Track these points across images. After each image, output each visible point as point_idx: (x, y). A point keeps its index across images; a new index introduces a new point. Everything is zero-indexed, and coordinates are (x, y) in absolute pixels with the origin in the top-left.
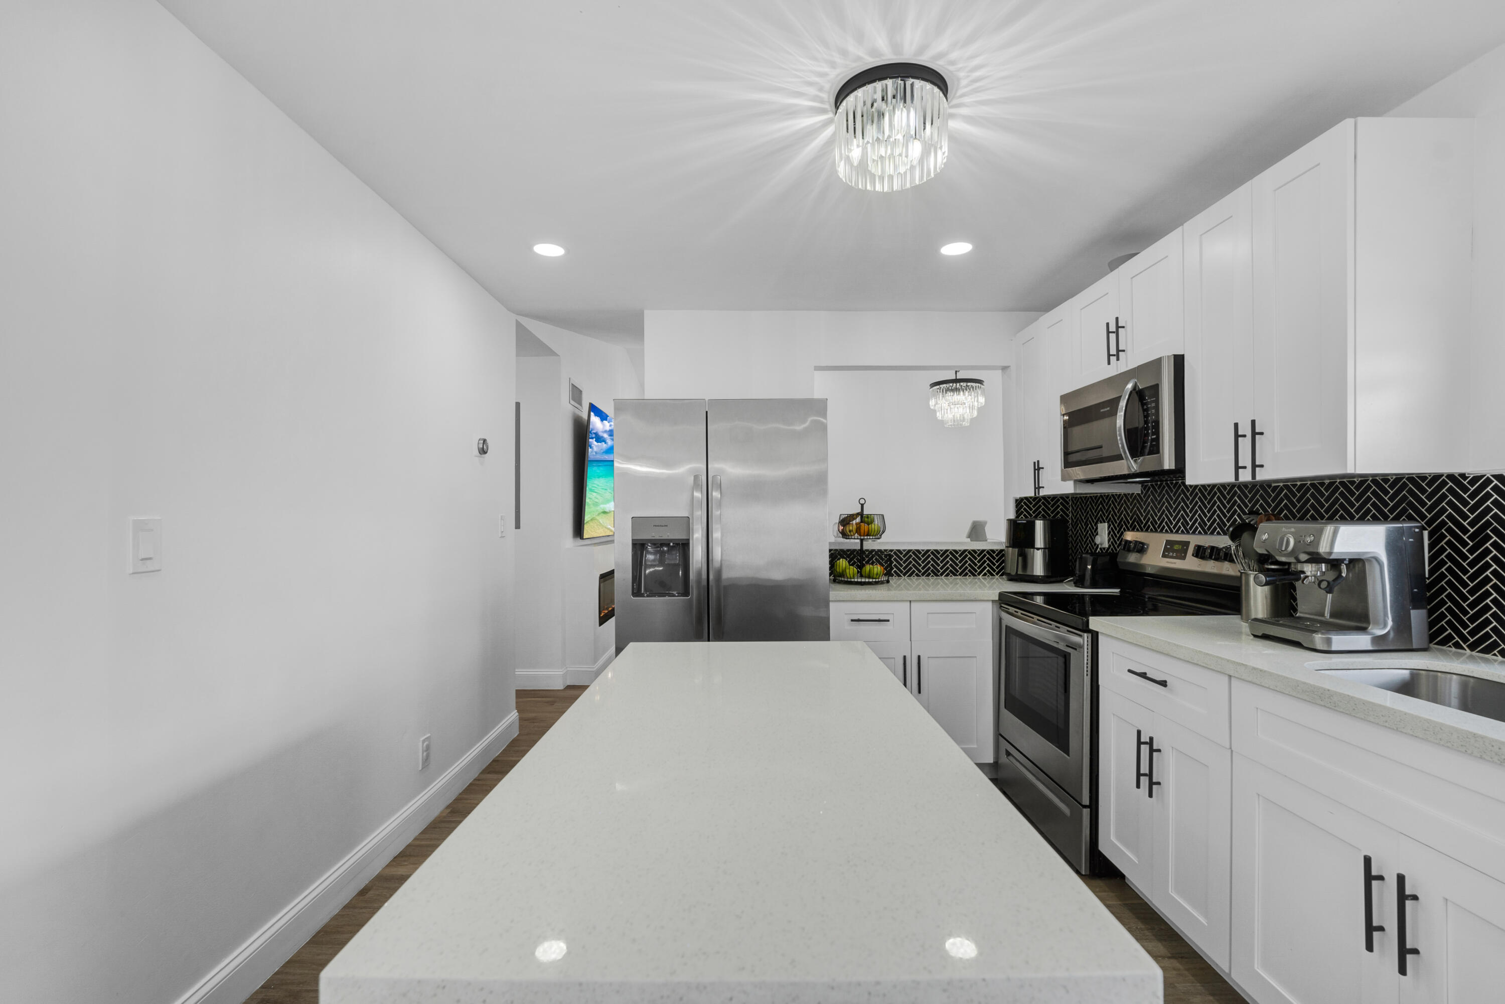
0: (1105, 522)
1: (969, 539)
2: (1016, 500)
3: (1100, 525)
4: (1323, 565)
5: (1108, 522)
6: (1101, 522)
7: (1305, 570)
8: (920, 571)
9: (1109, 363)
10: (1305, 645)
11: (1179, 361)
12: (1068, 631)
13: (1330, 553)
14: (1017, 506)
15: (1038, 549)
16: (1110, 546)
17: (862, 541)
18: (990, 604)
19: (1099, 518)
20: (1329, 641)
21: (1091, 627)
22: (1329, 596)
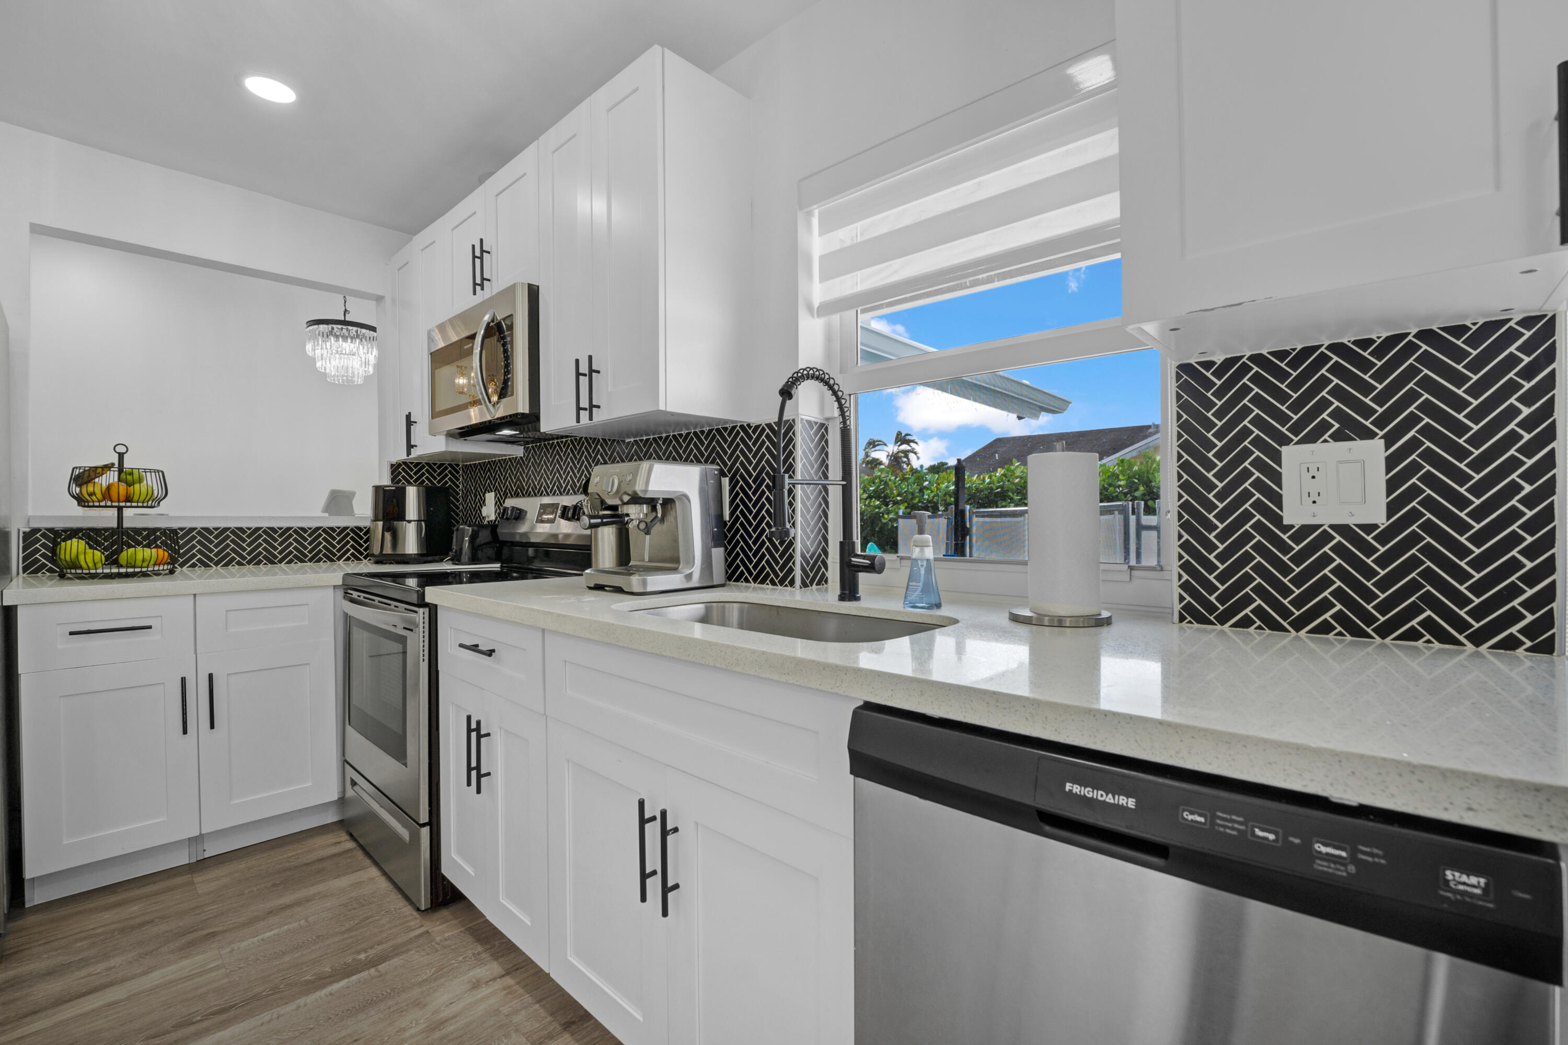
0: (492, 491)
1: (326, 515)
2: (392, 466)
3: (487, 495)
4: (645, 506)
5: (495, 491)
6: (489, 492)
7: (629, 512)
8: (244, 558)
9: (475, 294)
10: (625, 590)
11: (533, 293)
12: (406, 609)
13: (646, 491)
14: (392, 473)
15: (409, 522)
16: (496, 518)
17: (120, 510)
18: (331, 591)
19: (487, 488)
20: (644, 583)
21: (428, 599)
22: (648, 537)
